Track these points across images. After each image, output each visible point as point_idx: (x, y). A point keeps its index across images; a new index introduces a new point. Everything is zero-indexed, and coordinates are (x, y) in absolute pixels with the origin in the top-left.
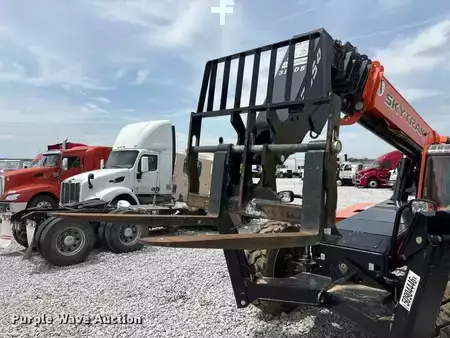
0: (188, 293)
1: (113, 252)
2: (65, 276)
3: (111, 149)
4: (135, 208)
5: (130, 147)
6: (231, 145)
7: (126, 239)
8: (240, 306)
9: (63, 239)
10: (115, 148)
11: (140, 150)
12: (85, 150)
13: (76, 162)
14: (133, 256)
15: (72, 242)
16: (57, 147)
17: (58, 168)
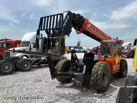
0: (42, 80)
1: (21, 71)
2: (6, 77)
3: (21, 41)
4: (28, 59)
5: (27, 40)
6: (45, 37)
7: (25, 68)
8: (52, 79)
9: (5, 67)
10: (22, 41)
11: (31, 41)
12: (12, 41)
13: (9, 45)
14: (27, 72)
15: (8, 68)
16: (2, 40)
17: (3, 47)
